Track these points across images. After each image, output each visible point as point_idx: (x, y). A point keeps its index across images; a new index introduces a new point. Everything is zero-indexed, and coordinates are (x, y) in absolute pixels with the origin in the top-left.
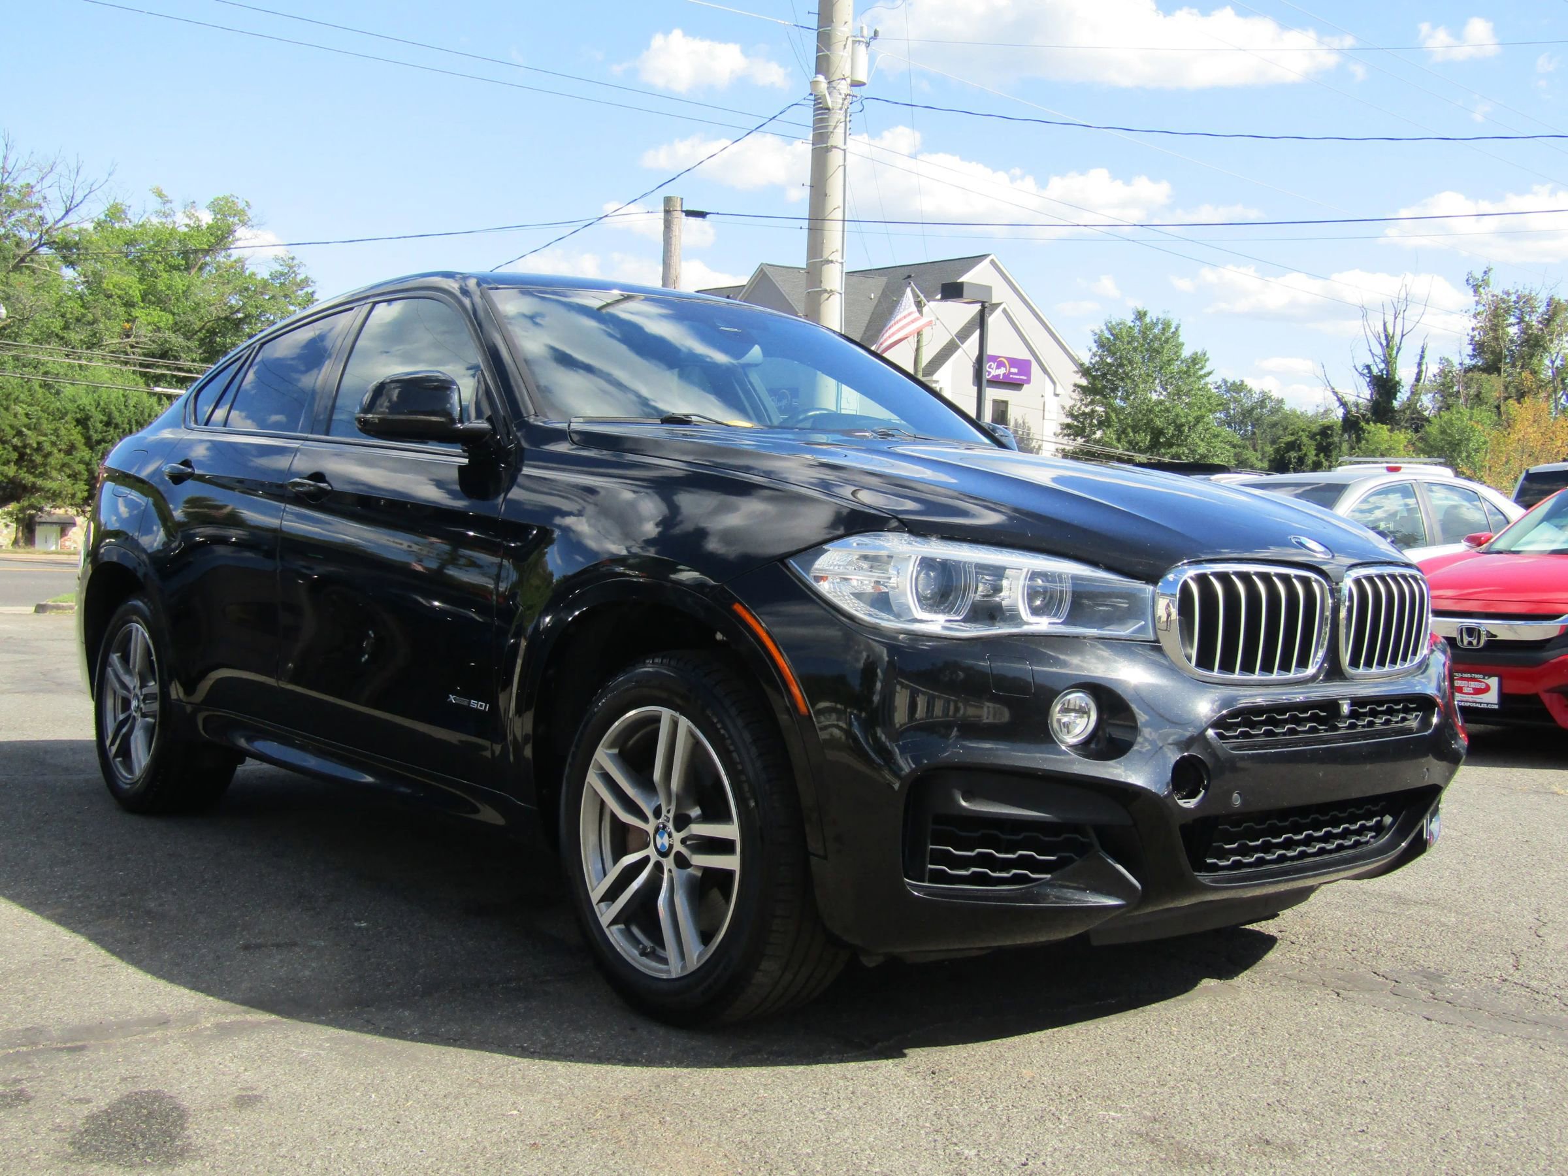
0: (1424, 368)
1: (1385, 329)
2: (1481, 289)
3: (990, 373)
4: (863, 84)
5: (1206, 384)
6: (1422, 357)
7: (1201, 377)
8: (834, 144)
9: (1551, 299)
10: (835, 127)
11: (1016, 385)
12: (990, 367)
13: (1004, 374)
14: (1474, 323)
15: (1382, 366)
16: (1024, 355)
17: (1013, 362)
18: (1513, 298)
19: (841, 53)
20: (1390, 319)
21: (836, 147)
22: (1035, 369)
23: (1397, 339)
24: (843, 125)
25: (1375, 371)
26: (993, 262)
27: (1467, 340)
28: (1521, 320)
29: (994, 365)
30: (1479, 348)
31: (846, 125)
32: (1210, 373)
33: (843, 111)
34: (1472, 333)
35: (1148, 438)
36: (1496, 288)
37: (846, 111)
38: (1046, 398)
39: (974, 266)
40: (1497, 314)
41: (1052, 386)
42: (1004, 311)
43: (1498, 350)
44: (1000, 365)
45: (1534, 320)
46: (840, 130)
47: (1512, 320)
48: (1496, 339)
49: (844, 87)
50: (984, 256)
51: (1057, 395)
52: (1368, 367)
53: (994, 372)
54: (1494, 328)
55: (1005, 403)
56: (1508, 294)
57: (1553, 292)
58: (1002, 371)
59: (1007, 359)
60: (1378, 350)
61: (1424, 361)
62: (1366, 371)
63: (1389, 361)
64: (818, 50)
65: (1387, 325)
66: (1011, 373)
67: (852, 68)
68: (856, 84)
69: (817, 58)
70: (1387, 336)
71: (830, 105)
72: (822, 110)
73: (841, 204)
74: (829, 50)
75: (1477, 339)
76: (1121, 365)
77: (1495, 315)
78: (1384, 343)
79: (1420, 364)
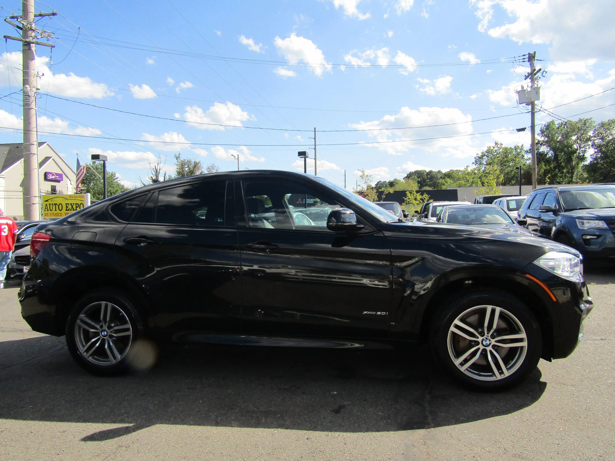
0: (166, 178)
1: (155, 168)
2: (178, 159)
3: (49, 178)
4: (40, 89)
5: (117, 181)
6: (165, 175)
7: (114, 179)
8: (32, 107)
9: (195, 162)
10: (32, 102)
11: (59, 181)
12: (49, 176)
13: (54, 178)
14: (177, 167)
15: (155, 177)
16: (60, 172)
17: (57, 174)
18: (186, 161)
19: (33, 79)
20: (156, 165)
21: (33, 108)
22: (64, 176)
23: (158, 170)
24: (35, 102)
25: (154, 178)
26: (48, 144)
27: (176, 171)
28: (188, 167)
29: (51, 175)
30: (179, 173)
31: (36, 102)
32: (117, 178)
33: (34, 97)
34: (177, 169)
35: (103, 196)
36: (182, 158)
37: (35, 97)
38: (68, 184)
39: (42, 145)
40: (183, 165)
41: (70, 182)
42: (53, 159)
43: (183, 173)
44: (53, 175)
45: (191, 166)
46: (34, 103)
47: (186, 166)
48: (183, 171)
49: (34, 90)
50: (46, 142)
51: (71, 184)
52: (152, 177)
53: (51, 177)
54: (182, 168)
55: (55, 186)
56: (185, 160)
57: (195, 160)
58: (53, 177)
59: (55, 173)
60: (154, 173)
61: (166, 176)
62: (151, 178)
63: (157, 176)
64: (23, 76)
65: (156, 167)
66: (56, 178)
67: (36, 84)
68: (38, 89)
69: (23, 79)
70: (156, 170)
71: (30, 95)
72: (26, 96)
73: (36, 126)
74: (28, 77)
75: (178, 171)
76: (91, 176)
77: (182, 165)
78: (156, 171)
79: (165, 177)
